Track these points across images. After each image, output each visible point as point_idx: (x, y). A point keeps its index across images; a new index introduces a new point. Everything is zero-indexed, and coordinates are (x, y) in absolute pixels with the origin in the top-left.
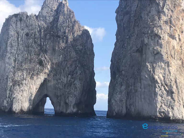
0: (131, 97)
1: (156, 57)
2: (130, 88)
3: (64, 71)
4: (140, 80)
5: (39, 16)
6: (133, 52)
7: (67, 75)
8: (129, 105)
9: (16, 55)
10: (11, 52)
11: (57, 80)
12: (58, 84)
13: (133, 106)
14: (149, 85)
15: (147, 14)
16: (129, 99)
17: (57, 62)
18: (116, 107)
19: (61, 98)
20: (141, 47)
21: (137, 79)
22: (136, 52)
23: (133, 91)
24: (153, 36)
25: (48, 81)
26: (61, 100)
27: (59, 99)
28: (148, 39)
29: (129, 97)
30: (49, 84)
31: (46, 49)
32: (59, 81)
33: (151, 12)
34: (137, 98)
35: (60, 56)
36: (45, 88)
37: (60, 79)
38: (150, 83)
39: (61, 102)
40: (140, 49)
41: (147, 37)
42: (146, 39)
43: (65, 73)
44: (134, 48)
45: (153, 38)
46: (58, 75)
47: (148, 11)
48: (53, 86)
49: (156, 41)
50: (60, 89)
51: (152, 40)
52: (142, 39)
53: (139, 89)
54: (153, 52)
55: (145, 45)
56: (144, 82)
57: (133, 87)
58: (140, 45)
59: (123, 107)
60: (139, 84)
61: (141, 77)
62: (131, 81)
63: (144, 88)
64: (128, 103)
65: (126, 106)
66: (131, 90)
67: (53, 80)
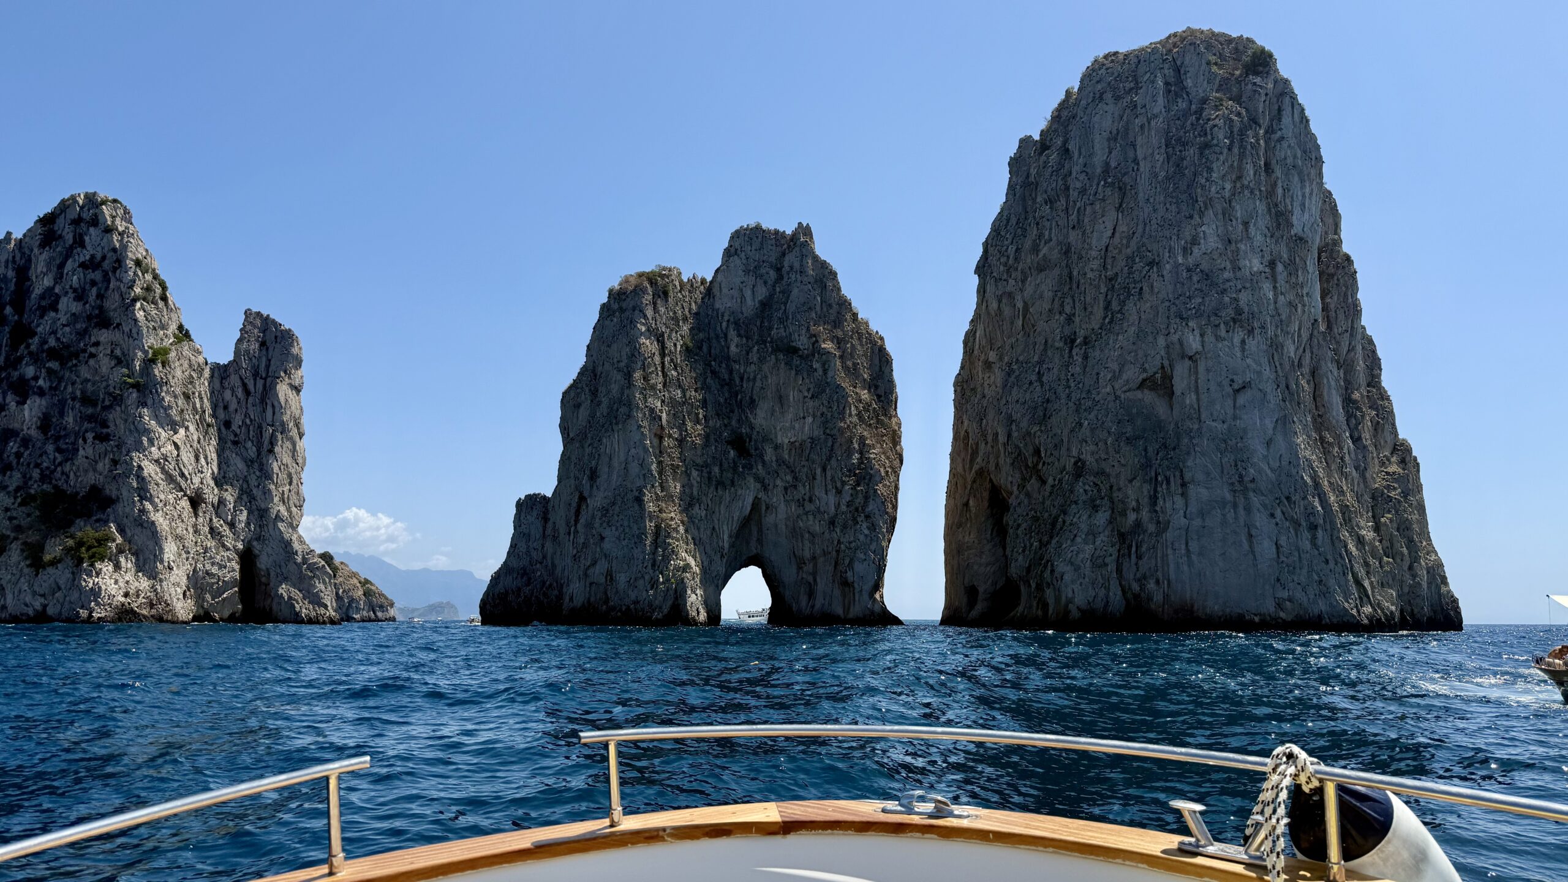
0: (1144, 549)
1: (1241, 399)
2: (1132, 517)
3: (824, 470)
4: (1184, 485)
5: (716, 285)
6: (1124, 389)
8: (1138, 580)
11: (800, 503)
12: (804, 518)
13: (1158, 582)
14: (1223, 504)
15: (1185, 249)
16: (1133, 557)
17: (793, 439)
18: (1076, 587)
19: (815, 566)
20: (1163, 367)
21: (1168, 483)
22: (1138, 388)
23: (1152, 528)
24: (1222, 326)
25: (767, 508)
26: (814, 574)
27: (805, 569)
28: (1202, 335)
29: (1134, 549)
30: (769, 519)
31: (751, 398)
32: (809, 507)
33: (1202, 241)
34: (1170, 551)
35: (804, 418)
36: (755, 533)
37: (811, 500)
38: (1228, 496)
39: (818, 580)
40: (1158, 376)
41: (1197, 332)
42: (1191, 337)
43: (829, 478)
44: (1133, 374)
45: (1223, 333)
46: (804, 486)
47: (1189, 238)
48: (786, 525)
49: (1237, 340)
50: (813, 535)
51: (1218, 338)
52: (1175, 338)
53: (1179, 520)
54: (1226, 383)
55: (1190, 358)
56: (1199, 493)
57: (1145, 514)
58: (1158, 363)
59: (1108, 589)
60: (1179, 501)
61: (1188, 476)
62: (1134, 493)
63: (1202, 514)
64: (1129, 574)
65: (1120, 584)
66: (1138, 524)
67: (782, 504)
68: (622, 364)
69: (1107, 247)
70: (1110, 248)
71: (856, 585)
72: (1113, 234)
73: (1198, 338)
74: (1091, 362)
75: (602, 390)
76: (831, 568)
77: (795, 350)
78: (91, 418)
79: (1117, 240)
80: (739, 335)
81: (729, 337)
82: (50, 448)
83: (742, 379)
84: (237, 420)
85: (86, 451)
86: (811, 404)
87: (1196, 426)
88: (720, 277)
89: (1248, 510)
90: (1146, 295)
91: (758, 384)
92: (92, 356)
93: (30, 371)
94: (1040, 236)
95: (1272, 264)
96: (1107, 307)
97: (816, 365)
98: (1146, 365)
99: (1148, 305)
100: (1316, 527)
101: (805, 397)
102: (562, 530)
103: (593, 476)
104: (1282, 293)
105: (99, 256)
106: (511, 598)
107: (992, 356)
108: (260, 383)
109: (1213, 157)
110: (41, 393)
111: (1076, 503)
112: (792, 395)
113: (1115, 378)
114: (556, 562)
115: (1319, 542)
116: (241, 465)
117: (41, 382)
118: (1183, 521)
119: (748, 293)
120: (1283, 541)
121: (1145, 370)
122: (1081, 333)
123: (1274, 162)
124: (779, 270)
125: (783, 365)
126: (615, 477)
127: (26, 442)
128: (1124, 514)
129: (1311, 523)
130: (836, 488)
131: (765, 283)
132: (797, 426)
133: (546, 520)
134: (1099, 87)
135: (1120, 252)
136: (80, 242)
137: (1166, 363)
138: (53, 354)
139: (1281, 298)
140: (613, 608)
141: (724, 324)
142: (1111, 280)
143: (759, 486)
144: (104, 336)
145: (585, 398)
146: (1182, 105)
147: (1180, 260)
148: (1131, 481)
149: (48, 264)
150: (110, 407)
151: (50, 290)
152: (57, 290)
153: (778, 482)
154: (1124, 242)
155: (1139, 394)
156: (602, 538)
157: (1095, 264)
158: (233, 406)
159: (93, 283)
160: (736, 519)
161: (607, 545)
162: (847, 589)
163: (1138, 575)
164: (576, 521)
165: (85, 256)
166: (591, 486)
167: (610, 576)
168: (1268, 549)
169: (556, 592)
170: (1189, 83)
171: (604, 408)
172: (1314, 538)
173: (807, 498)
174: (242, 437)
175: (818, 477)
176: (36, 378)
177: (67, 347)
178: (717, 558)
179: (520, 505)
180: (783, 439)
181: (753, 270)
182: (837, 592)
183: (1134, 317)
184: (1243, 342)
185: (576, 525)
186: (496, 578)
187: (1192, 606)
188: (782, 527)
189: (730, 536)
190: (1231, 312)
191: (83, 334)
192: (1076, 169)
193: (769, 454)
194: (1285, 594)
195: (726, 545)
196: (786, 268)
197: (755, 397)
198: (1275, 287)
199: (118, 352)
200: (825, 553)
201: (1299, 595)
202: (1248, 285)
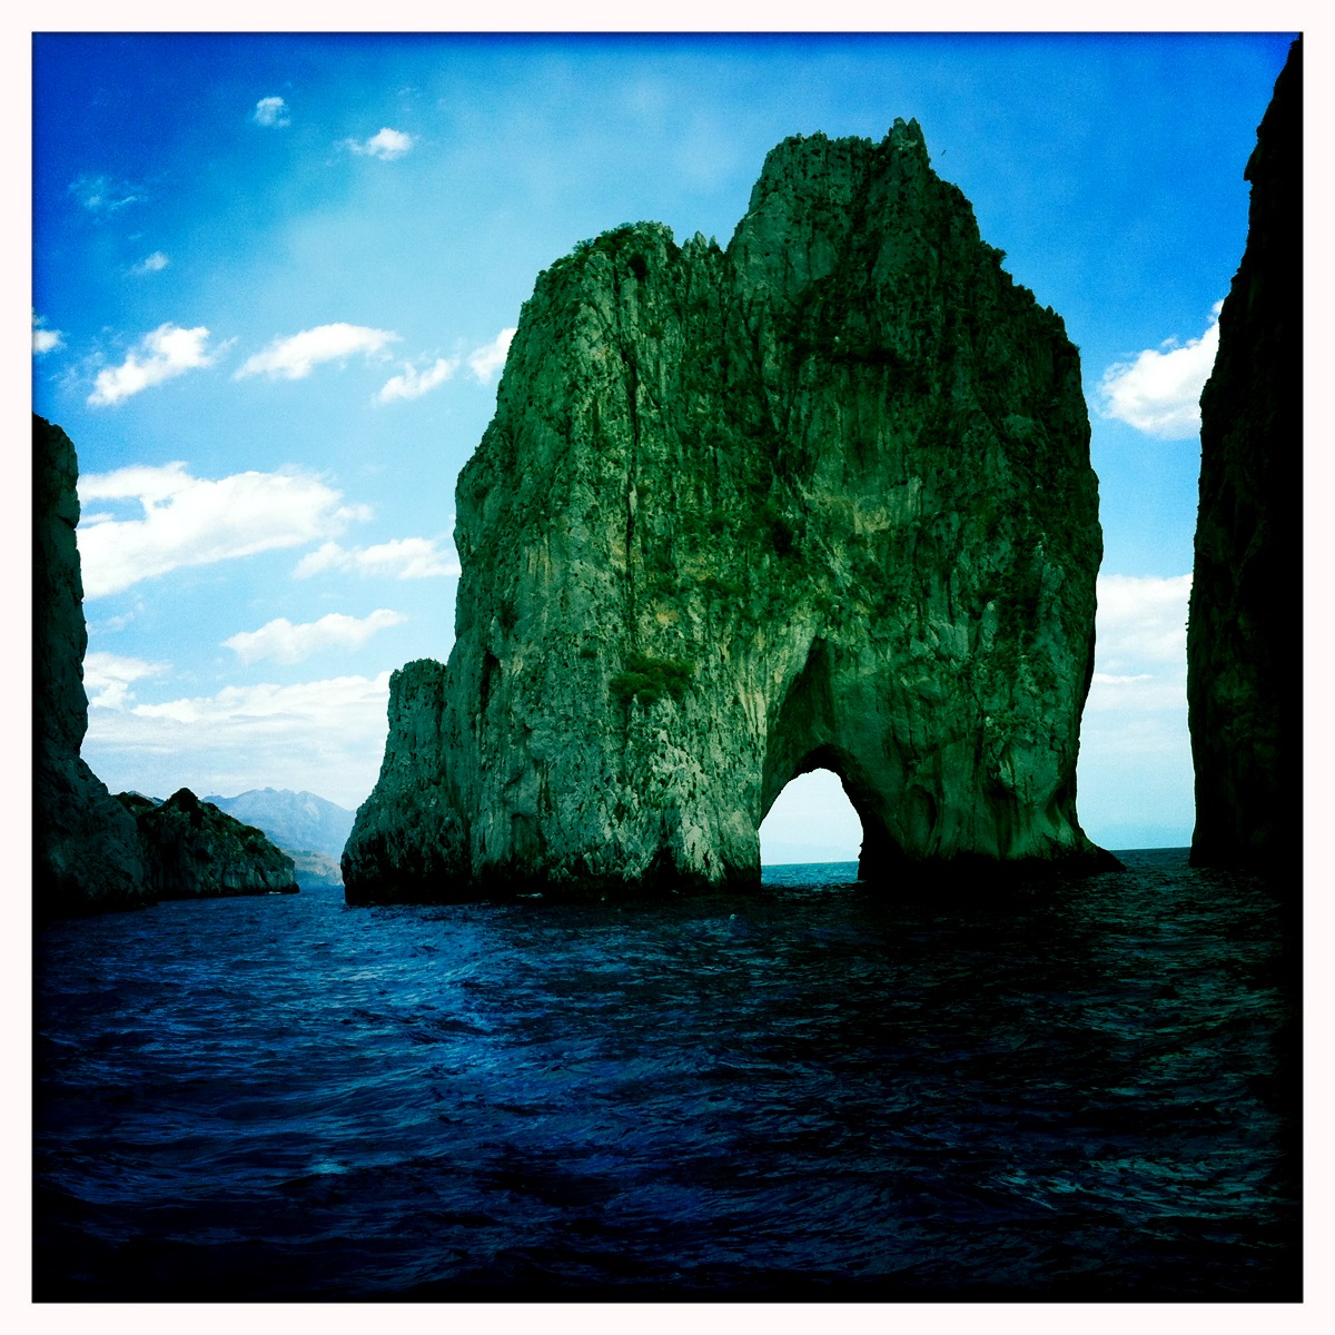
3: (946, 577)
5: (739, 251)
7: (975, 603)
9: (633, 494)
10: (600, 480)
11: (902, 644)
12: (910, 669)
17: (884, 525)
19: (938, 760)
25: (839, 657)
26: (936, 776)
27: (920, 768)
30: (843, 679)
31: (803, 453)
32: (919, 649)
35: (904, 483)
36: (819, 706)
37: (922, 637)
39: (946, 786)
43: (955, 592)
46: (907, 610)
48: (878, 688)
50: (930, 702)
67: (868, 650)
71: (1020, 794)
75: (524, 458)
76: (969, 765)
77: (883, 359)
80: (781, 339)
81: (762, 343)
83: (785, 420)
86: (917, 454)
88: (745, 239)
91: (816, 427)
101: (907, 443)
102: (465, 721)
103: (508, 619)
106: (389, 848)
112: (883, 437)
114: (459, 779)
119: (798, 259)
125: (863, 387)
126: (545, 615)
131: (832, 237)
132: (891, 498)
133: (441, 705)
140: (554, 862)
143: (820, 616)
145: (495, 476)
153: (858, 607)
156: (528, 732)
160: (779, 680)
161: (535, 744)
162: (1003, 804)
164: (484, 704)
166: (506, 636)
167: (546, 799)
169: (460, 836)
173: (914, 631)
175: (934, 591)
178: (746, 757)
179: (397, 682)
180: (866, 526)
182: (983, 810)
185: (483, 711)
186: (366, 813)
188: (870, 691)
189: (770, 715)
193: (839, 556)
195: (763, 731)
197: (811, 451)
200: (955, 736)
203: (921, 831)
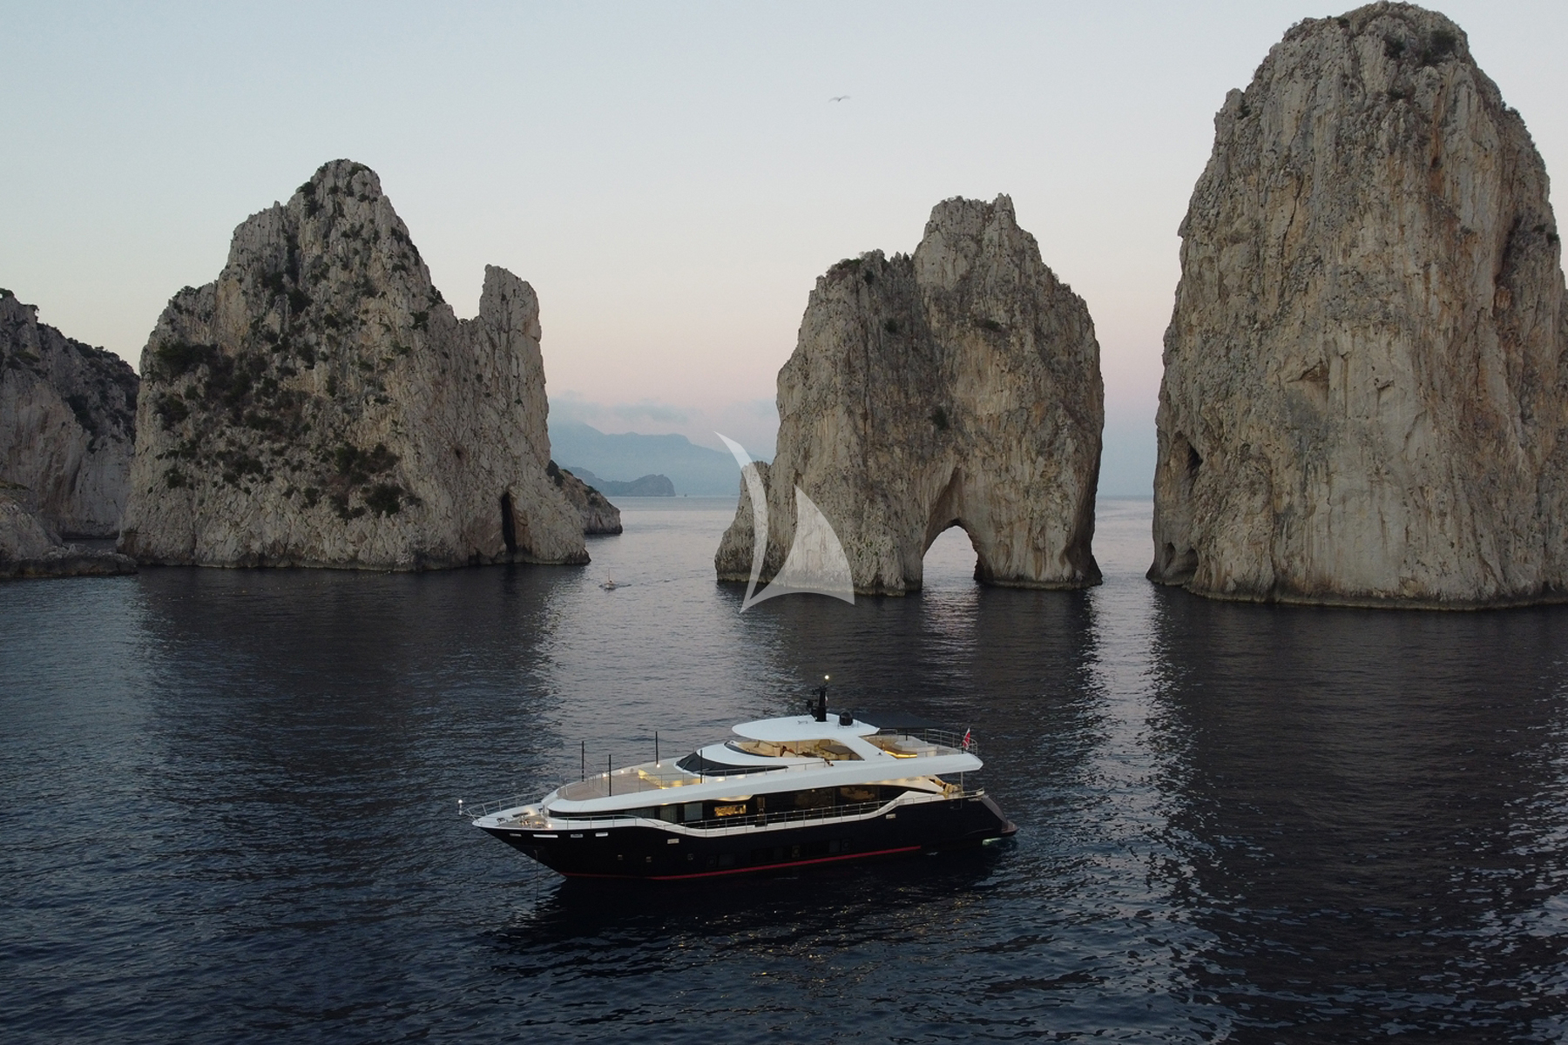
0: (1293, 530)
1: (1385, 396)
2: (1286, 499)
3: (1019, 442)
4: (1329, 474)
5: (918, 261)
6: (1289, 379)
7: (1033, 455)
8: (1287, 558)
9: (867, 399)
10: (852, 392)
11: (998, 472)
12: (1001, 486)
13: (1302, 559)
14: (1363, 492)
15: (1344, 251)
16: (1284, 536)
17: (992, 412)
18: (1233, 561)
19: (1012, 530)
20: (1321, 362)
21: (1316, 472)
22: (1301, 379)
23: (1300, 511)
24: (1371, 327)
25: (967, 478)
26: (1011, 537)
27: (1003, 533)
28: (1353, 336)
29: (1285, 530)
30: (969, 488)
31: (951, 373)
32: (1006, 476)
33: (1360, 244)
34: (1314, 533)
35: (1001, 391)
36: (956, 499)
37: (1007, 470)
38: (1366, 486)
39: (1015, 542)
40: (1317, 369)
41: (1349, 332)
42: (1344, 338)
44: (1295, 367)
45: (1372, 335)
46: (1001, 456)
47: (1349, 241)
48: (985, 493)
49: (1384, 342)
50: (1009, 502)
51: (1367, 340)
52: (1330, 337)
53: (1322, 506)
54: (1372, 381)
55: (1342, 356)
56: (1340, 482)
57: (1296, 498)
58: (1317, 358)
59: (1260, 565)
60: (1325, 489)
61: (1332, 467)
62: (1288, 478)
63: (1344, 500)
64: (1280, 552)
65: (1272, 560)
66: (1290, 506)
67: (981, 474)
68: (829, 353)
69: (1285, 235)
70: (1288, 236)
71: (1047, 551)
72: (1291, 222)
73: (1350, 339)
74: (1264, 349)
75: (813, 375)
76: (1026, 533)
77: (991, 326)
78: (370, 382)
79: (1293, 228)
80: (941, 311)
81: (931, 313)
82: (338, 409)
83: (942, 353)
84: (487, 375)
85: (368, 413)
86: (1008, 377)
87: (1343, 421)
88: (921, 254)
89: (1382, 498)
90: (1311, 291)
91: (958, 359)
92: (363, 323)
93: (312, 338)
94: (1234, 209)
95: (1427, 265)
96: (1281, 296)
97: (1013, 340)
98: (1307, 359)
99: (1312, 301)
100: (1445, 514)
101: (1003, 371)
102: (783, 500)
103: (806, 456)
104: (1435, 294)
105: (357, 225)
107: (1194, 318)
108: (504, 336)
109: (1375, 161)
110: (325, 359)
111: (1238, 486)
112: (991, 371)
113: (1279, 369)
114: (779, 527)
115: (1446, 528)
116: (495, 417)
117: (323, 349)
118: (1327, 507)
119: (949, 268)
120: (1412, 527)
121: (1306, 363)
122: (1260, 317)
123: (1444, 157)
124: (979, 242)
125: (981, 339)
126: (825, 457)
127: (318, 404)
128: (1279, 496)
129: (1441, 511)
130: (1032, 459)
131: (966, 257)
132: (995, 398)
133: (768, 486)
134: (1292, 60)
135: (1296, 241)
136: (339, 211)
137: (1324, 358)
138: (331, 322)
139: (1433, 299)
141: (926, 300)
142: (1287, 268)
143: (957, 457)
144: (372, 304)
145: (798, 380)
146: (1358, 99)
147: (1340, 261)
148: (1287, 467)
149: (315, 234)
150: (385, 371)
151: (320, 257)
152: (325, 259)
153: (977, 452)
154: (1301, 231)
155: (1301, 385)
157: (1273, 252)
158: (482, 361)
159: (356, 252)
160: (936, 489)
162: (1039, 554)
163: (1287, 553)
164: (794, 494)
165: (345, 225)
166: (806, 465)
168: (1396, 533)
169: (779, 554)
170: (1366, 75)
171: (813, 394)
172: (1442, 524)
173: (1003, 467)
174: (493, 389)
175: (1014, 448)
176: (318, 344)
177: (340, 314)
178: (919, 526)
180: (982, 412)
181: (954, 243)
182: (1031, 556)
183: (1300, 312)
184: (1389, 344)
185: (794, 499)
186: (728, 537)
187: (1330, 582)
189: (931, 506)
190: (1379, 315)
191: (353, 301)
192: (1267, 146)
193: (969, 426)
194: (1409, 575)
195: (928, 514)
196: (985, 242)
197: (955, 372)
198: (1427, 289)
199: (386, 320)
200: (1020, 519)
201: (1421, 574)
202: (1399, 288)
203: (1002, 563)
